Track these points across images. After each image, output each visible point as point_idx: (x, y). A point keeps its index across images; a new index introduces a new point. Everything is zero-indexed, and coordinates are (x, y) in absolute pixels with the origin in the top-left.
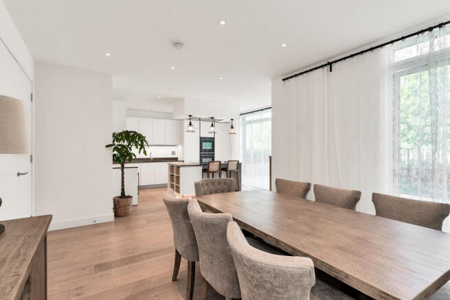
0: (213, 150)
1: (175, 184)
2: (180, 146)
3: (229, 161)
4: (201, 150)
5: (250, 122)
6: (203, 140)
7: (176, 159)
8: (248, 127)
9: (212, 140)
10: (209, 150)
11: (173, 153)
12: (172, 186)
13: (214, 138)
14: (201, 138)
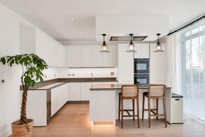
0: (148, 71)
4: (136, 71)
5: (190, 38)
6: (137, 61)
7: (114, 79)
8: (188, 42)
9: (146, 61)
10: (143, 71)
11: (112, 74)
14: (135, 59)
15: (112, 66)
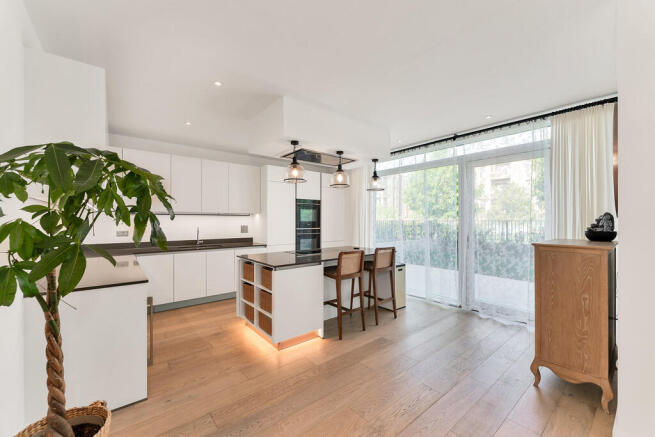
0: (317, 223)
1: (256, 306)
2: (257, 216)
3: (377, 250)
4: (299, 223)
6: (301, 204)
7: (248, 242)
9: (316, 206)
11: (244, 229)
12: (249, 313)
13: (319, 202)
14: (297, 201)
15: (248, 212)
